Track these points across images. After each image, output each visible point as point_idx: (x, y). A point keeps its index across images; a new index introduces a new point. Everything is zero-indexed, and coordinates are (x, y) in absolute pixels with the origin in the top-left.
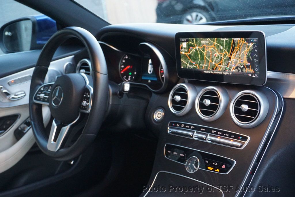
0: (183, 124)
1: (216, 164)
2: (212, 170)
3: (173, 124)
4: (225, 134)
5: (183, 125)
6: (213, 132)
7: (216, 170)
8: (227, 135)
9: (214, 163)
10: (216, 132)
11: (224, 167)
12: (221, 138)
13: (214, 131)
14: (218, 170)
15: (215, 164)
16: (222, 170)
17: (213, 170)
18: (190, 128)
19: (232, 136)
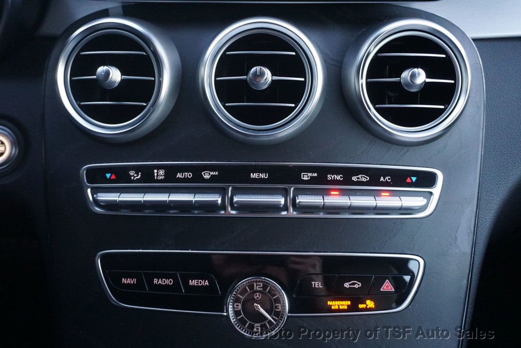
0: (159, 167)
1: (356, 286)
2: (346, 307)
3: (108, 175)
4: (354, 178)
5: (162, 172)
6: (306, 177)
7: (361, 306)
8: (364, 180)
9: (347, 285)
10: (316, 175)
11: (388, 286)
12: (343, 193)
13: (310, 174)
14: (370, 304)
15: (354, 284)
16: (384, 301)
17: (352, 308)
18: (198, 178)
19: (382, 179)
